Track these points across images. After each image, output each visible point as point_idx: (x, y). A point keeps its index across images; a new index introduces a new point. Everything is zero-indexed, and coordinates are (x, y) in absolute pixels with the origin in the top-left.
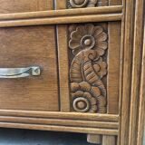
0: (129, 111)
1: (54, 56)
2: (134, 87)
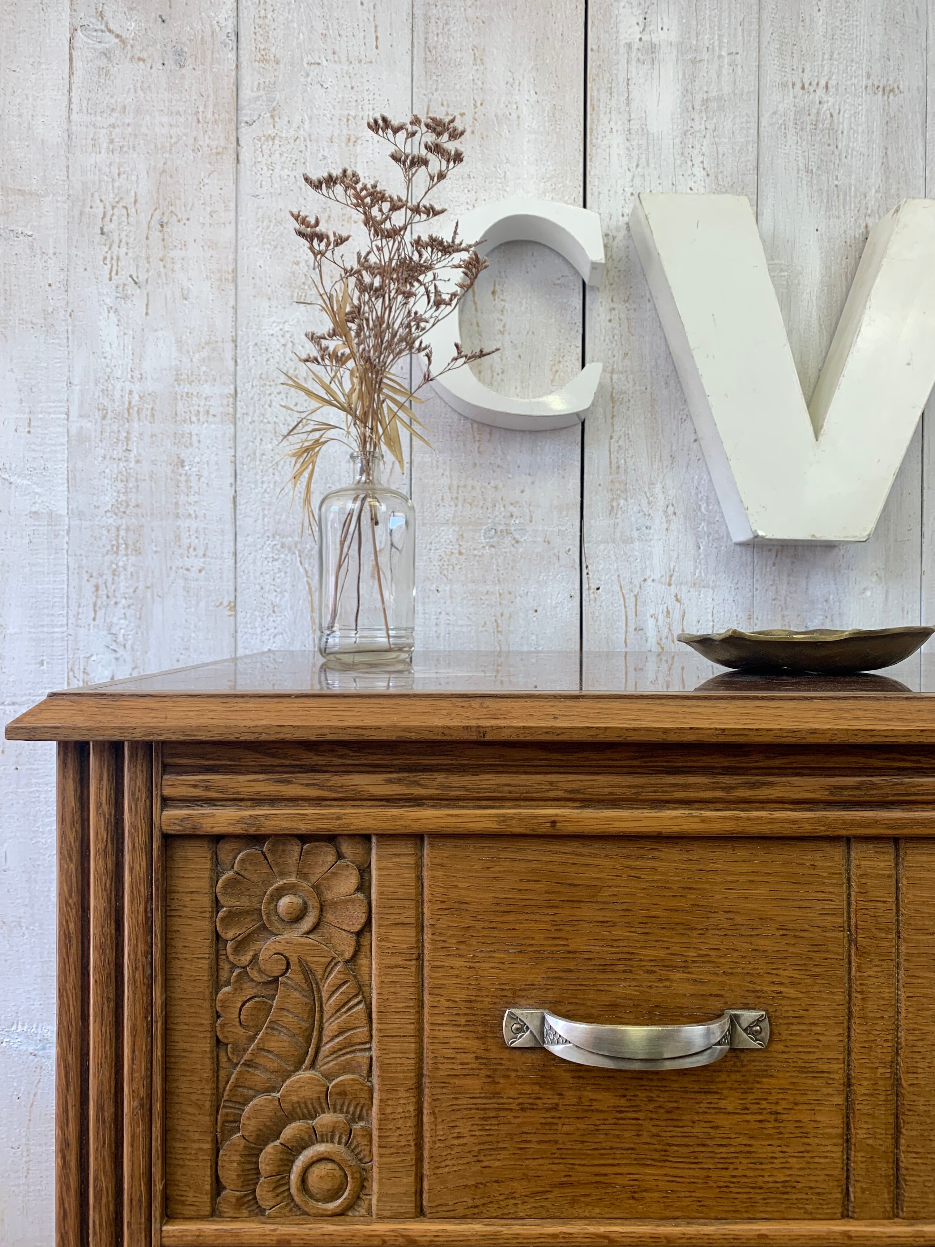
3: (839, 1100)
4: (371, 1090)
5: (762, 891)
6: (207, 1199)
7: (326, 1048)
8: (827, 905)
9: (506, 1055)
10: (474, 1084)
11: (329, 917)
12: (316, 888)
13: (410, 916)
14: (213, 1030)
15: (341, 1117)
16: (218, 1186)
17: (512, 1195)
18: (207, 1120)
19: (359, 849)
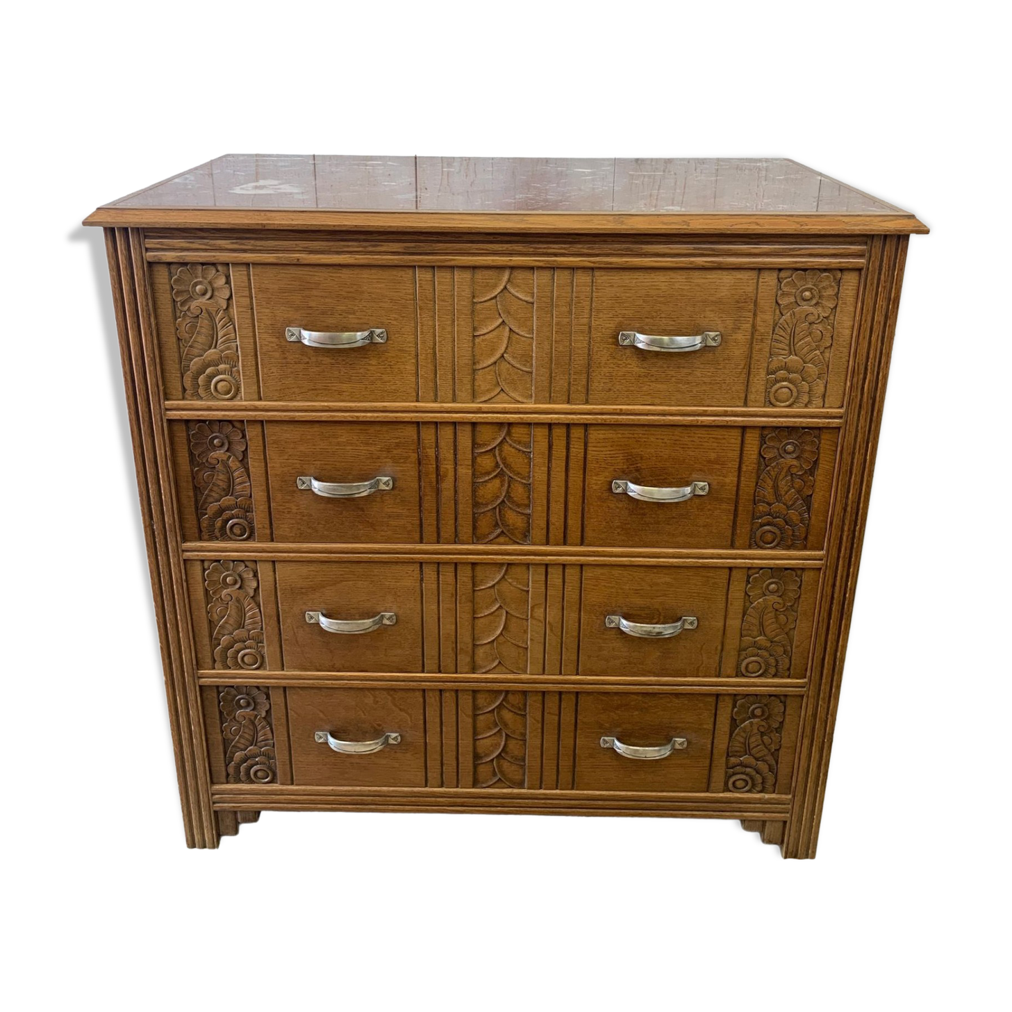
0: (805, 790)
1: (711, 726)
2: (813, 766)
3: (414, 361)
4: (238, 356)
5: (383, 285)
6: (181, 393)
7: (219, 342)
8: (407, 291)
9: (288, 344)
10: (277, 355)
11: (216, 293)
12: (210, 283)
13: (247, 293)
14: (176, 334)
15: (228, 366)
16: (184, 390)
17: (294, 393)
18: (177, 366)
19: (225, 268)
